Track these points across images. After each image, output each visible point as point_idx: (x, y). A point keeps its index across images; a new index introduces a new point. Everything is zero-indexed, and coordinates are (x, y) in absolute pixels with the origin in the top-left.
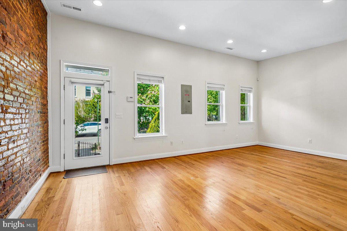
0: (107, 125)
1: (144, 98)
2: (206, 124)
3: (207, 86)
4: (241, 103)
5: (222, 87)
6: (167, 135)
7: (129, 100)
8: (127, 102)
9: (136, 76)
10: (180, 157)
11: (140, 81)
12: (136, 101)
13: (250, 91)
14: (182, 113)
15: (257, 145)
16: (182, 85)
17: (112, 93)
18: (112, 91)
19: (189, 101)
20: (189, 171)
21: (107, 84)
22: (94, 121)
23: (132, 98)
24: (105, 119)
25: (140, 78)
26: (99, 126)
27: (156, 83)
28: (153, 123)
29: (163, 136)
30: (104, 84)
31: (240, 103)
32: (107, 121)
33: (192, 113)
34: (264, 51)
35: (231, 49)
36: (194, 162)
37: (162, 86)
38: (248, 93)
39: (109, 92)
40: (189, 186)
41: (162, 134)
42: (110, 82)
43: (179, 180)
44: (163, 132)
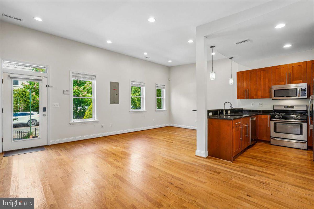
0: (45, 113)
1: (81, 89)
2: (130, 112)
3: (131, 84)
4: (158, 96)
5: (143, 84)
6: (98, 120)
7: (66, 93)
8: (63, 94)
9: (71, 74)
10: (109, 136)
11: (76, 78)
12: (72, 94)
13: (164, 88)
14: (111, 104)
15: (169, 126)
16: (111, 82)
17: (50, 87)
18: (49, 85)
19: (117, 95)
20: (113, 144)
21: (44, 80)
22: (24, 111)
23: (68, 91)
24: (43, 108)
25: (75, 76)
26: (31, 116)
27: (90, 80)
28: (88, 112)
29: (95, 121)
30: (42, 80)
31: (156, 96)
32: (44, 109)
33: (119, 104)
34: (170, 61)
35: (148, 58)
36: (118, 139)
37: (94, 82)
38: (163, 89)
39: (47, 86)
40: (110, 152)
41: (95, 120)
42: (48, 78)
43: (104, 149)
44: (95, 118)
